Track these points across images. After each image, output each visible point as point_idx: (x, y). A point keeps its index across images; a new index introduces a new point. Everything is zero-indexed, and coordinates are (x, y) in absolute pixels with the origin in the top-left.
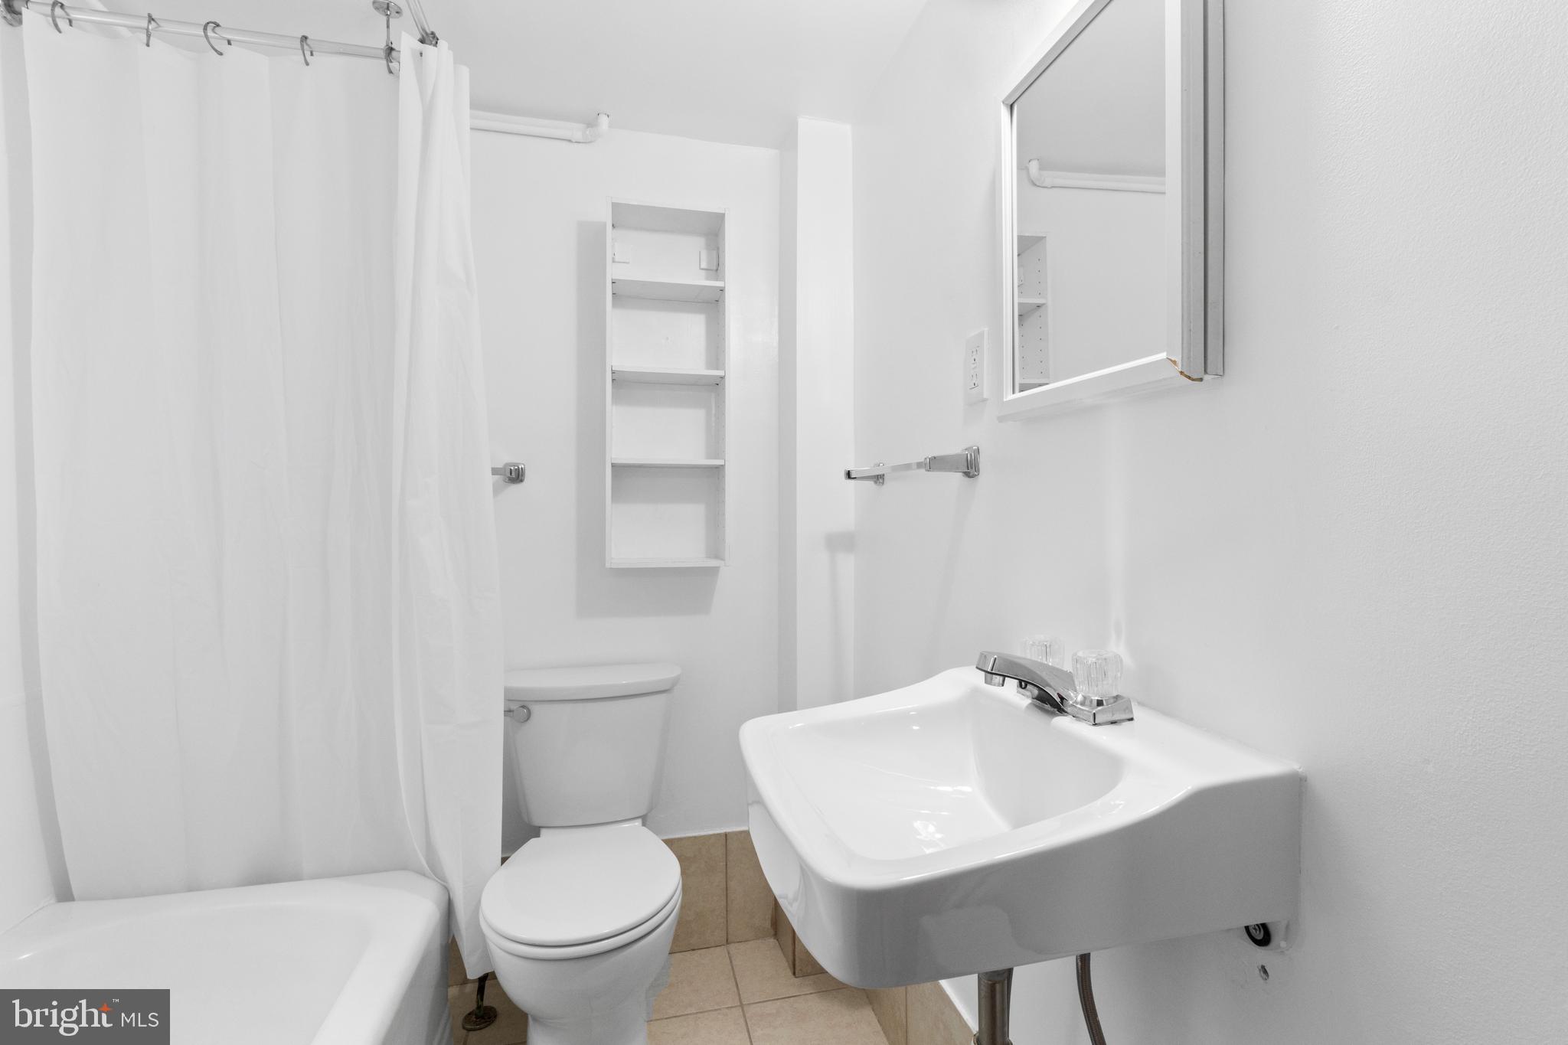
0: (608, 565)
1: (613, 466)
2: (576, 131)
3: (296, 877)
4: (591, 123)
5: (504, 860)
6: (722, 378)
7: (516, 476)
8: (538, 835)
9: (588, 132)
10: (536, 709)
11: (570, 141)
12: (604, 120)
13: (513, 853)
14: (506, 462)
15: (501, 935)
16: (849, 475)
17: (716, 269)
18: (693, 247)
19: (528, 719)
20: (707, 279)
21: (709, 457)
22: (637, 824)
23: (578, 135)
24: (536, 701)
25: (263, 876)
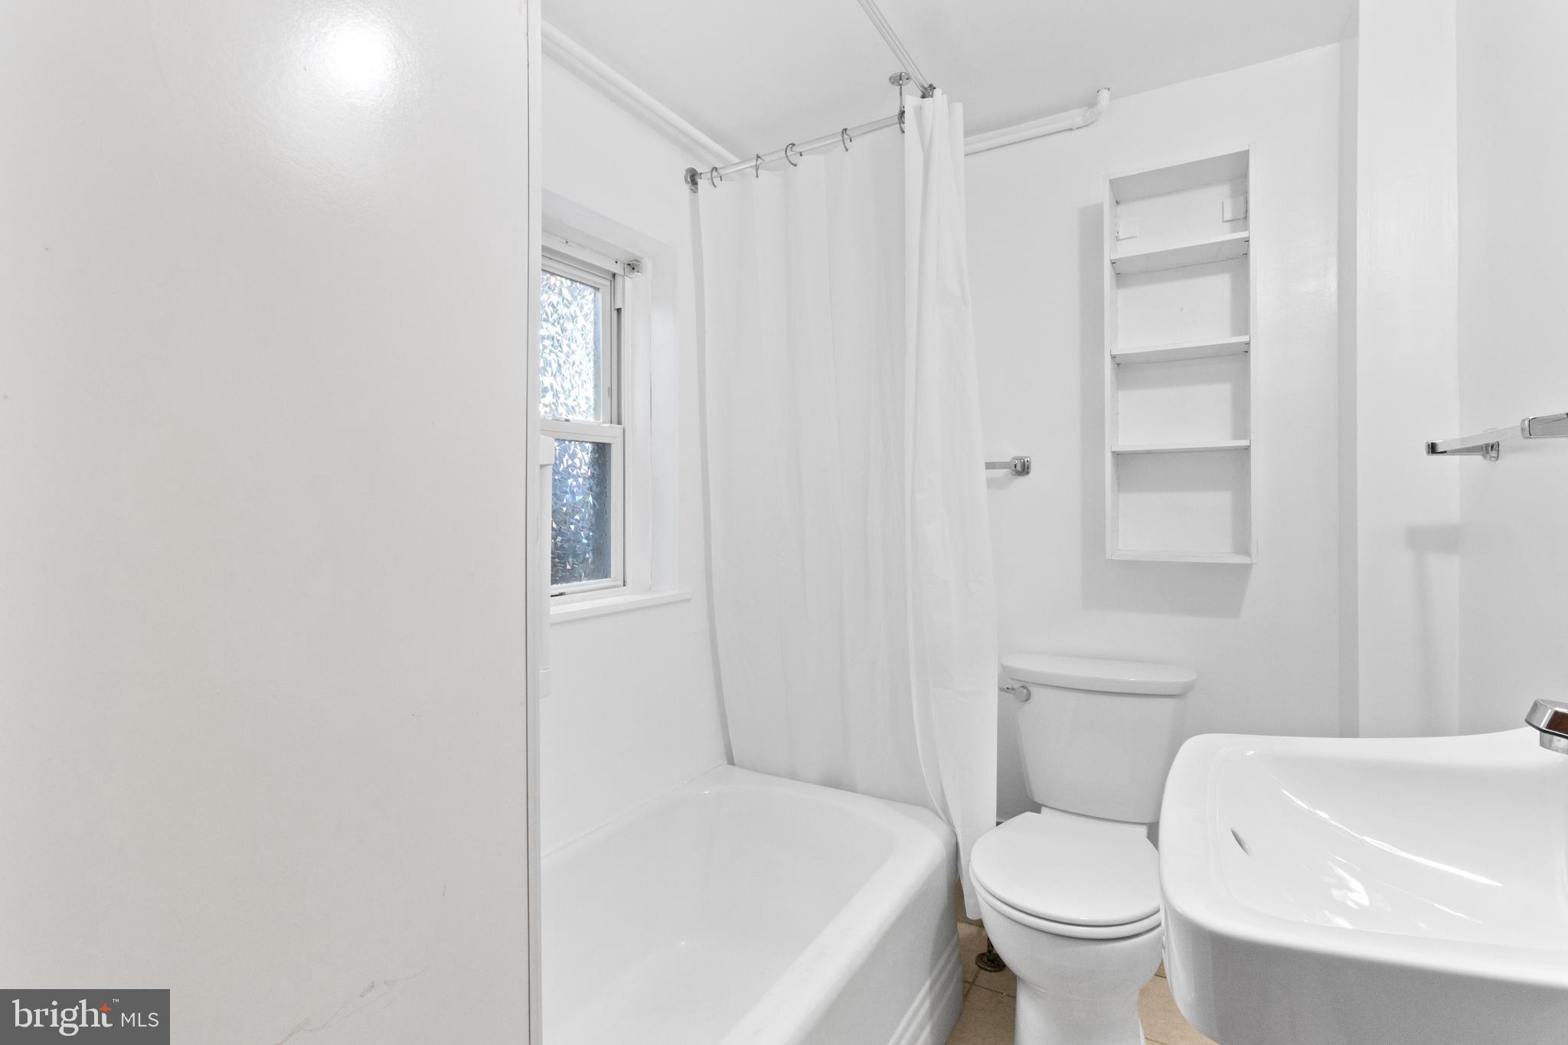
0: (1108, 557)
1: (1117, 455)
2: (1076, 116)
3: (852, 789)
4: (1092, 104)
5: (998, 824)
6: (1248, 344)
7: (1023, 469)
8: (1038, 811)
9: (1088, 114)
10: (1036, 691)
11: (1071, 129)
12: (1104, 96)
13: (1007, 820)
14: (1013, 456)
15: (982, 886)
16: (1433, 449)
17: (1243, 218)
18: (1217, 199)
19: (1027, 700)
20: (1233, 231)
21: (1236, 437)
22: (1142, 830)
23: (1079, 121)
24: (1036, 684)
25: (835, 782)
